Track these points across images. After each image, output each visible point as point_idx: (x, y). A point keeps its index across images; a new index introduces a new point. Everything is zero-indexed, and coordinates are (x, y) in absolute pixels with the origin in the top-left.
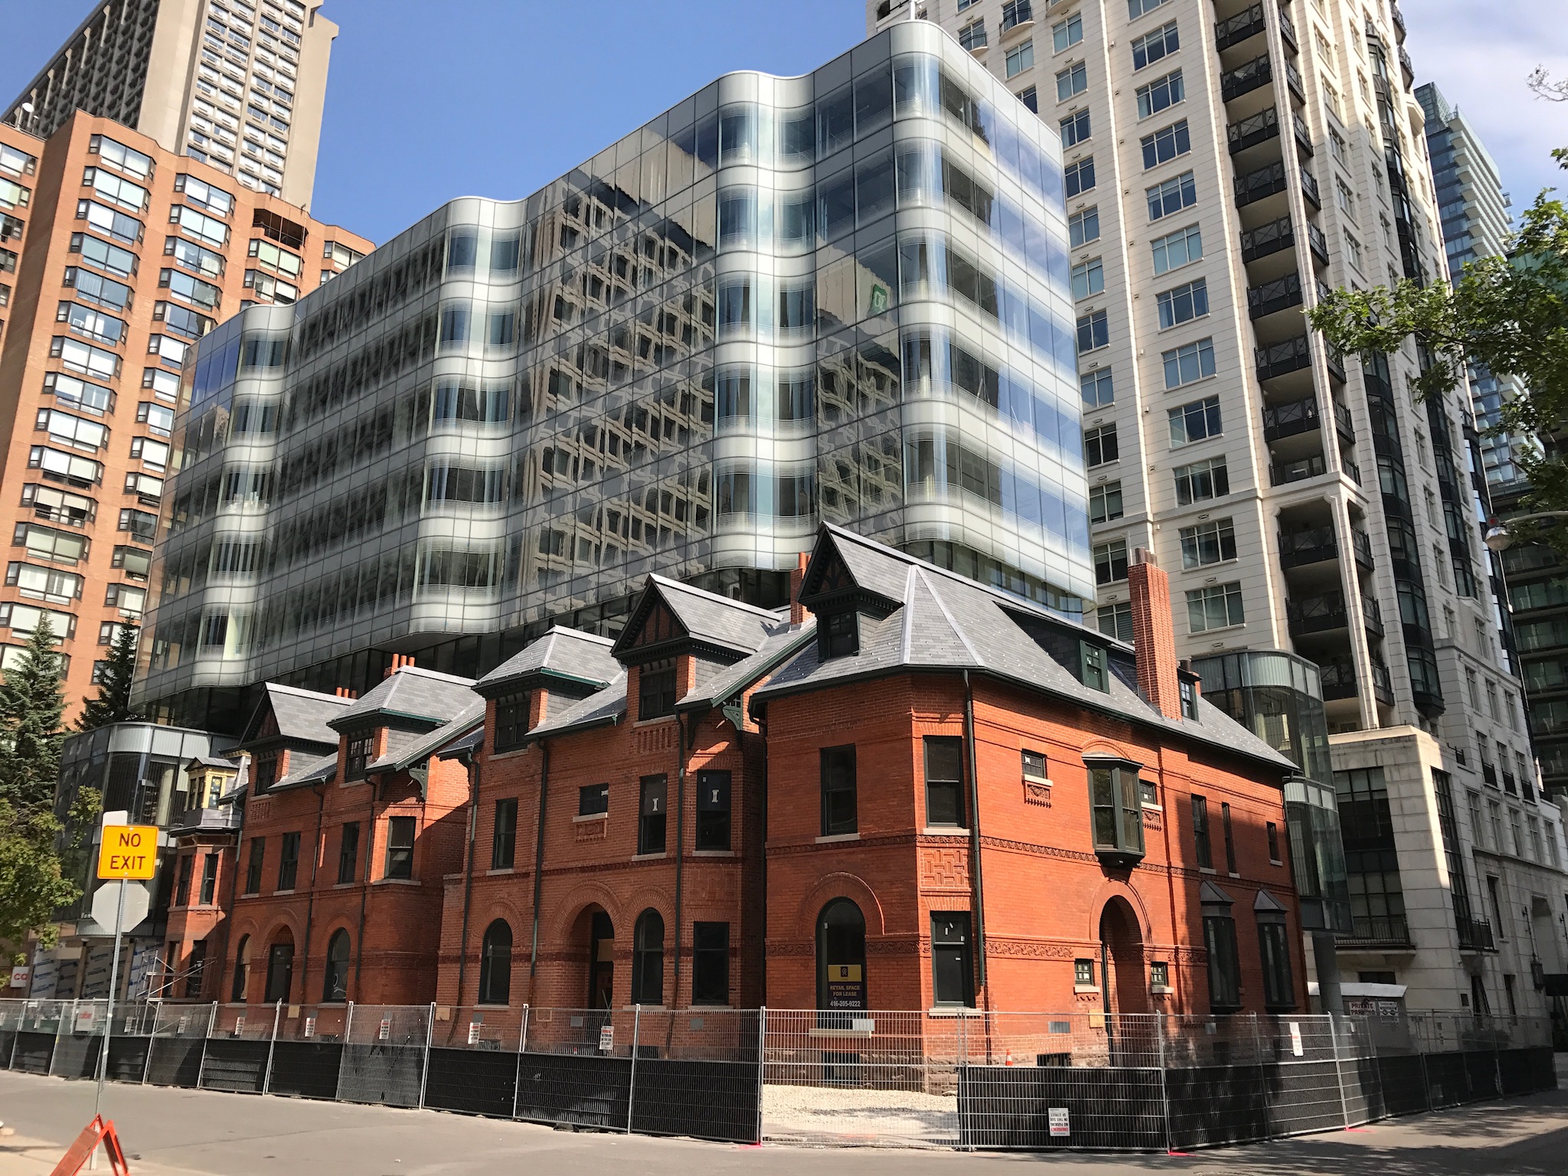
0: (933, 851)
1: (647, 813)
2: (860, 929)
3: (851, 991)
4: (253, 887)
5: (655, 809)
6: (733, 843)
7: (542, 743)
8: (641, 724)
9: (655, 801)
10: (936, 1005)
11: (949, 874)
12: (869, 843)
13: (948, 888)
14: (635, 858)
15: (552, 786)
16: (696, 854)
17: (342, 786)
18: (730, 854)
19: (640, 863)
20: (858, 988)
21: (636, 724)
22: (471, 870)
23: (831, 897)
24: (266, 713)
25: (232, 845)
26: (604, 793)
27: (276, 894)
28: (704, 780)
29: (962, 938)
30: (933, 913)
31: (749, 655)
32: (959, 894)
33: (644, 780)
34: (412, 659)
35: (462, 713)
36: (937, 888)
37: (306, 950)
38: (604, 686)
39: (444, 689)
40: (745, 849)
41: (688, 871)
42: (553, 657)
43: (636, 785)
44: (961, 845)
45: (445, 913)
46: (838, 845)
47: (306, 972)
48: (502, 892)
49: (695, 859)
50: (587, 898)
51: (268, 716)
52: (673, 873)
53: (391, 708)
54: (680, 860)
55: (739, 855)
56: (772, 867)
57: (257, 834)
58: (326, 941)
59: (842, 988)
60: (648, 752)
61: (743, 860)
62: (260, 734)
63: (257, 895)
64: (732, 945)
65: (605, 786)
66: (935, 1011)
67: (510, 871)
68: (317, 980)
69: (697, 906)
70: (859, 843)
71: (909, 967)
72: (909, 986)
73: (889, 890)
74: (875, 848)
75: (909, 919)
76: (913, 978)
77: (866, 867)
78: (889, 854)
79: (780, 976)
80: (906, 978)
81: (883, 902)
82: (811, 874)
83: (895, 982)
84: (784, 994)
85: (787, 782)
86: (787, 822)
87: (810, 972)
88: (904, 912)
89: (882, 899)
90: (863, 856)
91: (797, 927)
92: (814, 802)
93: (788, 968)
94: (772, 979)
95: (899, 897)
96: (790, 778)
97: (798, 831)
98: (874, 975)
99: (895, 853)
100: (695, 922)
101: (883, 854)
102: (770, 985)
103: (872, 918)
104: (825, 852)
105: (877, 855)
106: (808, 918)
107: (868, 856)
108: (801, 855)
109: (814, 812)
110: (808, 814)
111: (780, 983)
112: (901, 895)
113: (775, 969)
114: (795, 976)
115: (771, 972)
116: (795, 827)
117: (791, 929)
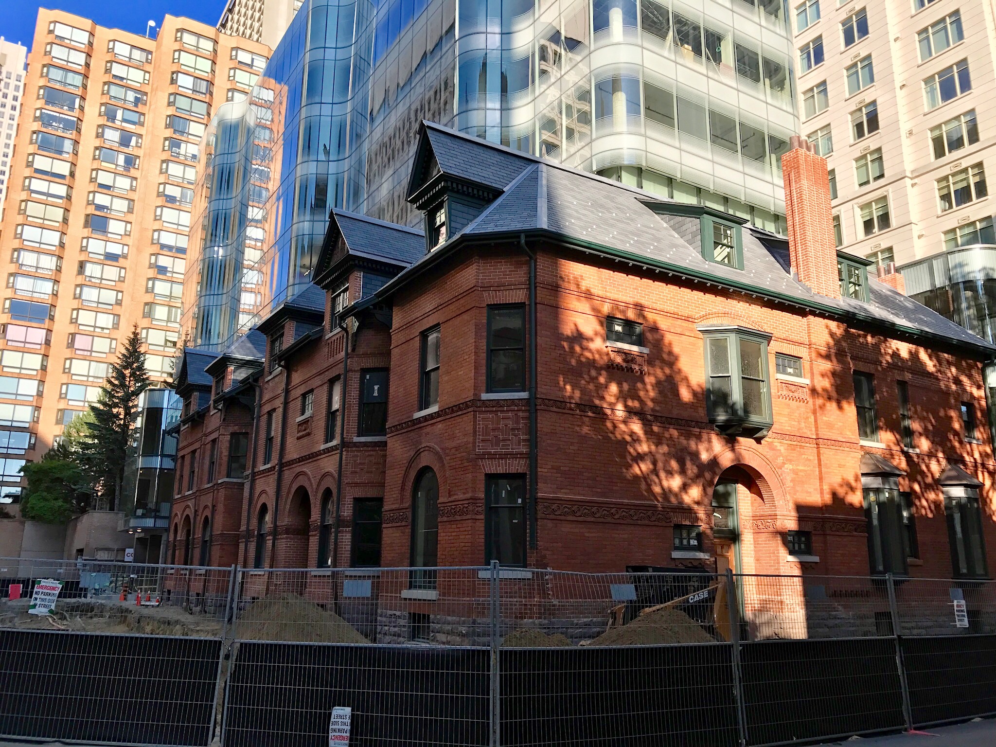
0: (490, 415)
1: (333, 409)
2: (436, 494)
5: (337, 405)
9: (337, 398)
11: (505, 437)
12: (444, 412)
13: (505, 451)
14: (323, 447)
16: (356, 439)
17: (212, 413)
18: (385, 438)
19: (324, 451)
21: (327, 337)
22: (253, 466)
23: (420, 467)
27: (187, 494)
29: (520, 501)
30: (488, 477)
32: (514, 456)
33: (332, 382)
36: (493, 451)
37: (195, 532)
41: (350, 455)
43: (326, 387)
44: (519, 408)
46: (427, 418)
47: (193, 548)
48: (266, 482)
49: (356, 445)
50: (300, 482)
52: (339, 457)
53: (233, 353)
54: (342, 446)
56: (390, 445)
57: (183, 453)
58: (201, 526)
60: (332, 359)
63: (180, 496)
65: (313, 391)
67: (269, 466)
68: (197, 554)
69: (356, 485)
70: (437, 414)
71: (464, 529)
72: (463, 548)
73: (455, 456)
74: (447, 417)
75: (465, 483)
76: (466, 541)
77: (442, 436)
78: (456, 421)
79: (390, 542)
80: (462, 541)
81: (450, 468)
82: (410, 448)
83: (455, 545)
84: (391, 558)
85: (401, 367)
86: (400, 403)
87: (406, 537)
88: (463, 476)
89: (450, 465)
90: (440, 426)
91: (400, 497)
92: (415, 382)
93: (394, 535)
94: (385, 545)
95: (460, 462)
96: (403, 363)
97: (406, 409)
98: (442, 538)
99: (460, 420)
100: (354, 498)
101: (452, 423)
102: (383, 551)
103: (443, 485)
104: (419, 426)
105: (449, 423)
106: (407, 488)
107: (444, 425)
108: (406, 430)
109: (415, 391)
110: (411, 394)
111: (389, 548)
112: (462, 460)
113: (387, 536)
114: (398, 541)
115: (385, 539)
116: (404, 407)
117: (397, 498)
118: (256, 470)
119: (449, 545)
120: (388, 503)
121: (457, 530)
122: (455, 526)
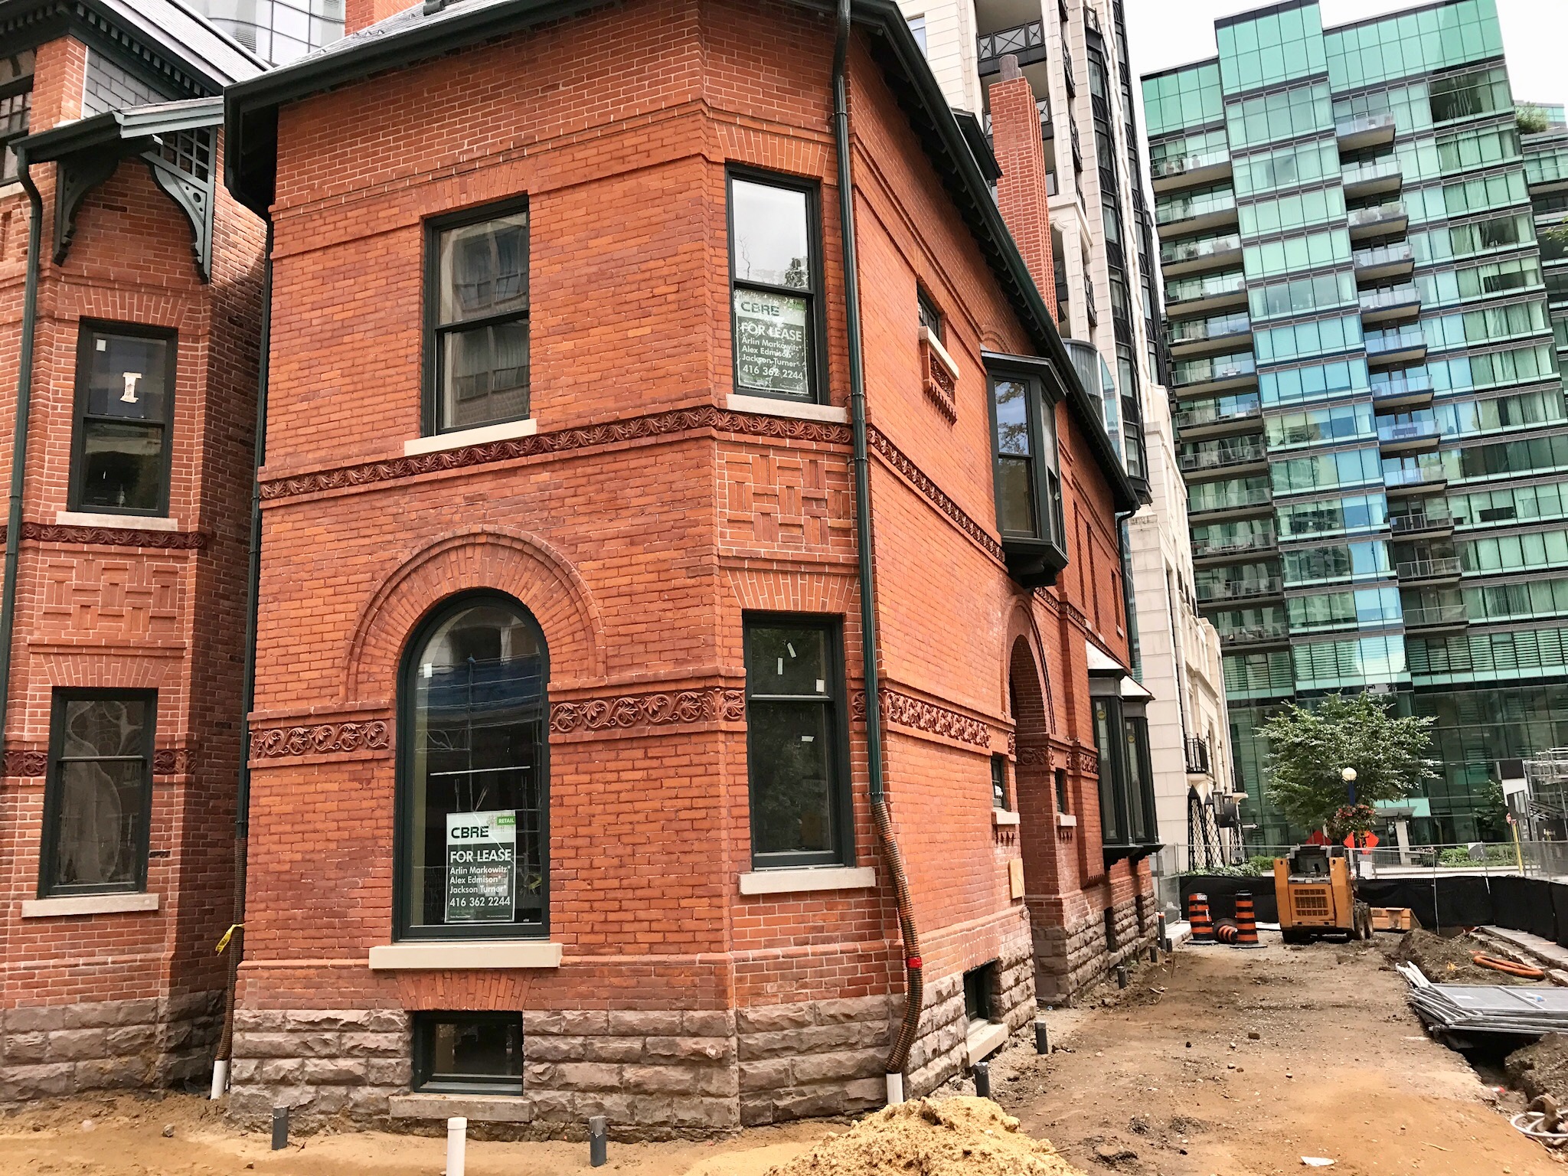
0: (750, 455)
2: (535, 667)
6: (175, 499)
10: (757, 864)
11: (791, 518)
12: (563, 439)
13: (790, 553)
16: (65, 518)
18: (168, 524)
23: (446, 589)
28: (101, 346)
29: (820, 685)
30: (752, 619)
32: (814, 568)
36: (763, 552)
40: (208, 514)
41: (40, 563)
44: (823, 446)
46: (470, 455)
49: (61, 533)
54: (18, 534)
55: (192, 527)
56: (277, 530)
66: (755, 882)
69: (65, 650)
70: (534, 444)
71: (685, 760)
72: (683, 815)
73: (625, 561)
74: (582, 452)
75: (684, 633)
76: (695, 792)
77: (553, 504)
78: (624, 465)
79: (289, 808)
80: (673, 793)
81: (604, 593)
82: (390, 537)
83: (638, 806)
84: (299, 857)
85: (326, 311)
86: (322, 411)
87: (377, 793)
88: (669, 614)
89: (601, 584)
90: (545, 476)
91: (343, 677)
92: (402, 352)
93: (312, 788)
94: (263, 820)
95: (654, 577)
96: (336, 301)
97: (355, 429)
98: (571, 790)
99: (643, 462)
100: (55, 689)
101: (606, 468)
102: (257, 836)
103: (569, 639)
104: (432, 476)
105: (589, 470)
106: (377, 653)
107: (562, 475)
108: (362, 489)
109: (403, 378)
110: (384, 386)
111: (288, 828)
112: (662, 571)
113: (275, 790)
114: (333, 806)
115: (263, 801)
116: (344, 423)
117: (326, 682)
119: (610, 808)
120: (279, 696)
121: (648, 763)
122: (640, 753)
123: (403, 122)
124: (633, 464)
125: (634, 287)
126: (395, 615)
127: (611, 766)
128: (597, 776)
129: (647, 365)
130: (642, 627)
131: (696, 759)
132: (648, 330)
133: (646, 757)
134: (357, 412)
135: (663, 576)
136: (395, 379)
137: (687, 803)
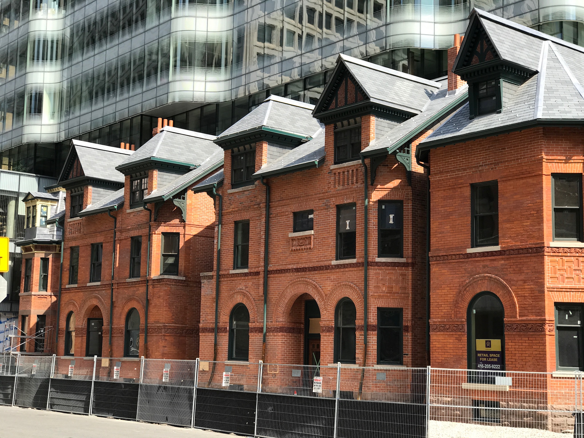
0: (557, 259)
1: (342, 231)
2: (501, 314)
3: (493, 357)
4: (73, 279)
5: (348, 228)
6: (405, 253)
7: (265, 181)
8: (336, 166)
9: (348, 222)
10: (557, 369)
11: (569, 276)
12: (507, 253)
13: (569, 286)
14: (334, 262)
15: (273, 211)
16: (378, 260)
17: (129, 211)
18: (403, 260)
19: (338, 266)
20: (498, 356)
21: (333, 167)
22: (219, 269)
23: (478, 291)
24: (74, 161)
25: (57, 252)
26: (310, 216)
27: (89, 284)
28: (383, 207)
29: (579, 322)
30: (557, 304)
31: (416, 115)
32: (576, 290)
33: (339, 208)
34: (171, 122)
35: (208, 159)
36: (560, 286)
37: (111, 322)
38: (308, 140)
39: (194, 143)
40: (413, 257)
41: (372, 272)
42: (270, 118)
43: (333, 211)
44: (580, 254)
45: (203, 299)
46: (484, 254)
47: (111, 337)
48: (241, 285)
49: (377, 264)
50: (301, 290)
51: (76, 162)
52: (362, 273)
53: (159, 156)
54: (367, 264)
55: (410, 261)
56: (435, 270)
57: (73, 244)
58: (124, 317)
59: (487, 355)
60: (341, 187)
61: (413, 265)
62: (71, 175)
63: (76, 286)
64: (405, 324)
65: (311, 212)
66: (556, 374)
67: (246, 271)
68: (119, 342)
69: (380, 297)
70: (499, 253)
71: (538, 342)
72: (537, 355)
73: (523, 287)
74: (512, 256)
75: (538, 308)
76: (540, 350)
77: (505, 270)
78: (522, 261)
79: (440, 346)
80: (535, 350)
81: (518, 295)
82: (464, 275)
83: (527, 352)
84: (443, 359)
85: (445, 208)
86: (445, 237)
87: (462, 343)
88: (534, 303)
89: (517, 293)
90: (503, 262)
91: (453, 312)
92: (465, 223)
93: (446, 341)
94: (434, 348)
95: (530, 292)
96: (448, 206)
97: (454, 244)
98: (510, 347)
99: (527, 260)
100: (378, 308)
101: (518, 261)
102: (433, 352)
103: (509, 307)
104: (474, 259)
105: (514, 261)
106: (461, 306)
107: (507, 262)
108: (456, 261)
109: (466, 230)
110: (461, 232)
111: (441, 351)
112: (532, 290)
113: (437, 341)
114: (452, 346)
115: (434, 343)
116: (451, 242)
117: (448, 313)
118: (221, 273)
119: (520, 352)
120: (437, 316)
121: (529, 342)
122: (527, 339)
123: (464, 154)
124: (525, 261)
125: (525, 211)
126: (465, 296)
127: (520, 341)
128: (516, 344)
129: (529, 233)
130: (527, 306)
131: (541, 342)
132: (529, 223)
133: (529, 340)
134: (454, 239)
135: (533, 292)
136: (464, 230)
137: (539, 352)
